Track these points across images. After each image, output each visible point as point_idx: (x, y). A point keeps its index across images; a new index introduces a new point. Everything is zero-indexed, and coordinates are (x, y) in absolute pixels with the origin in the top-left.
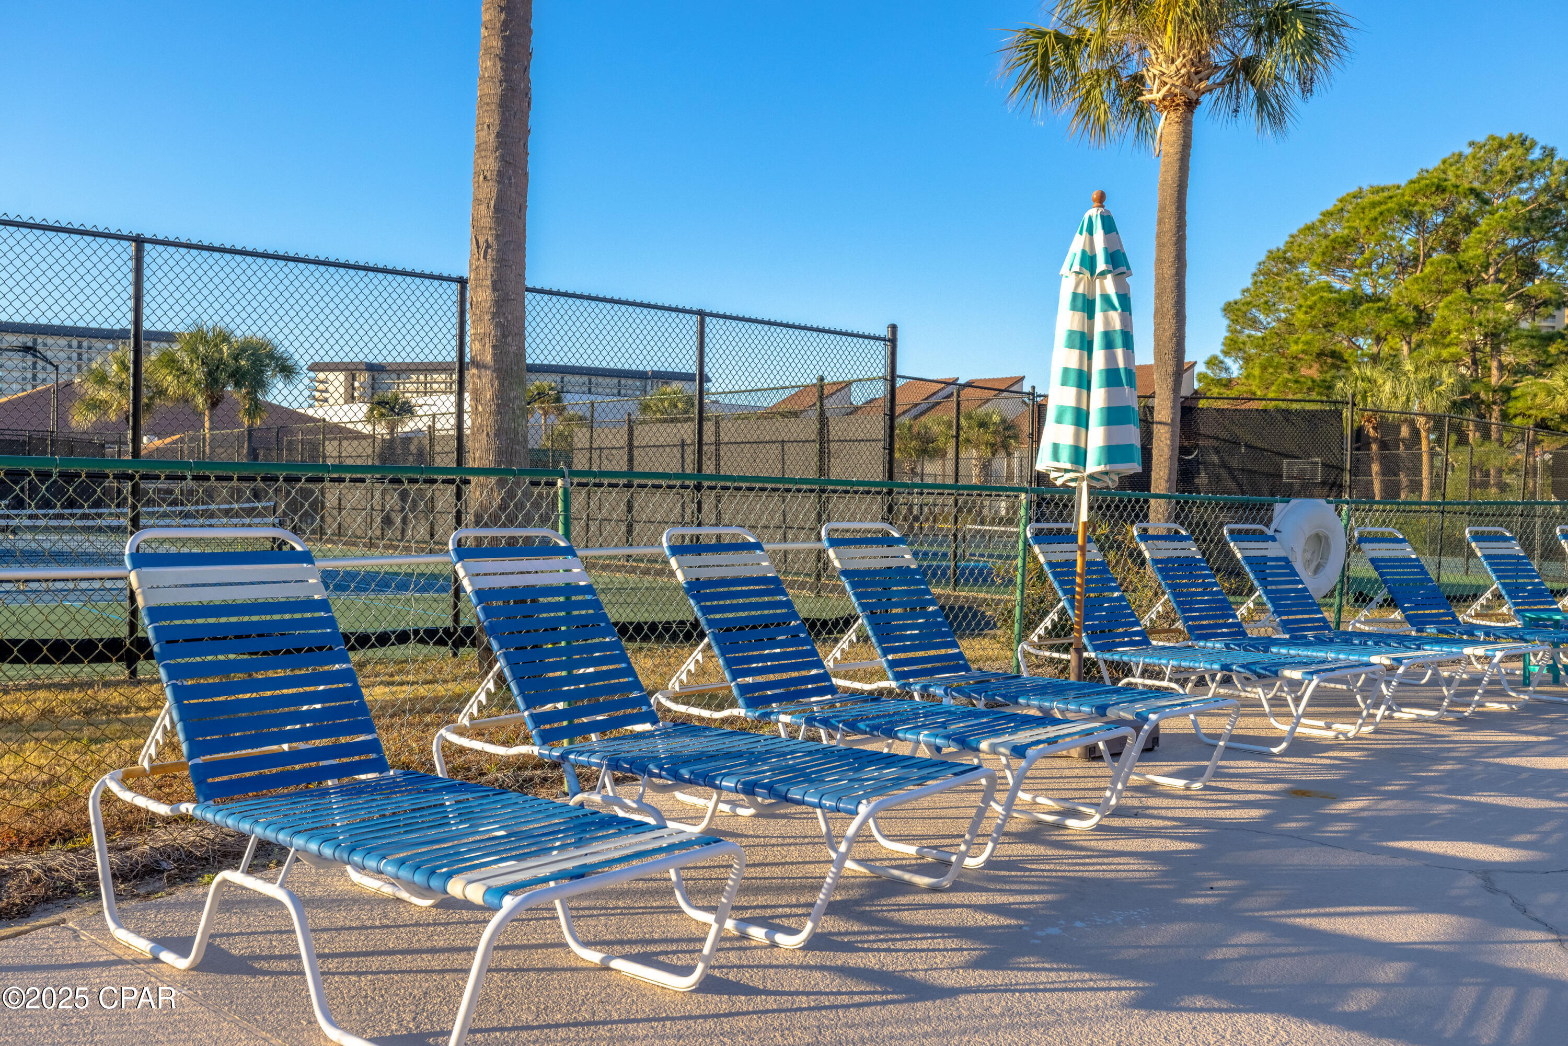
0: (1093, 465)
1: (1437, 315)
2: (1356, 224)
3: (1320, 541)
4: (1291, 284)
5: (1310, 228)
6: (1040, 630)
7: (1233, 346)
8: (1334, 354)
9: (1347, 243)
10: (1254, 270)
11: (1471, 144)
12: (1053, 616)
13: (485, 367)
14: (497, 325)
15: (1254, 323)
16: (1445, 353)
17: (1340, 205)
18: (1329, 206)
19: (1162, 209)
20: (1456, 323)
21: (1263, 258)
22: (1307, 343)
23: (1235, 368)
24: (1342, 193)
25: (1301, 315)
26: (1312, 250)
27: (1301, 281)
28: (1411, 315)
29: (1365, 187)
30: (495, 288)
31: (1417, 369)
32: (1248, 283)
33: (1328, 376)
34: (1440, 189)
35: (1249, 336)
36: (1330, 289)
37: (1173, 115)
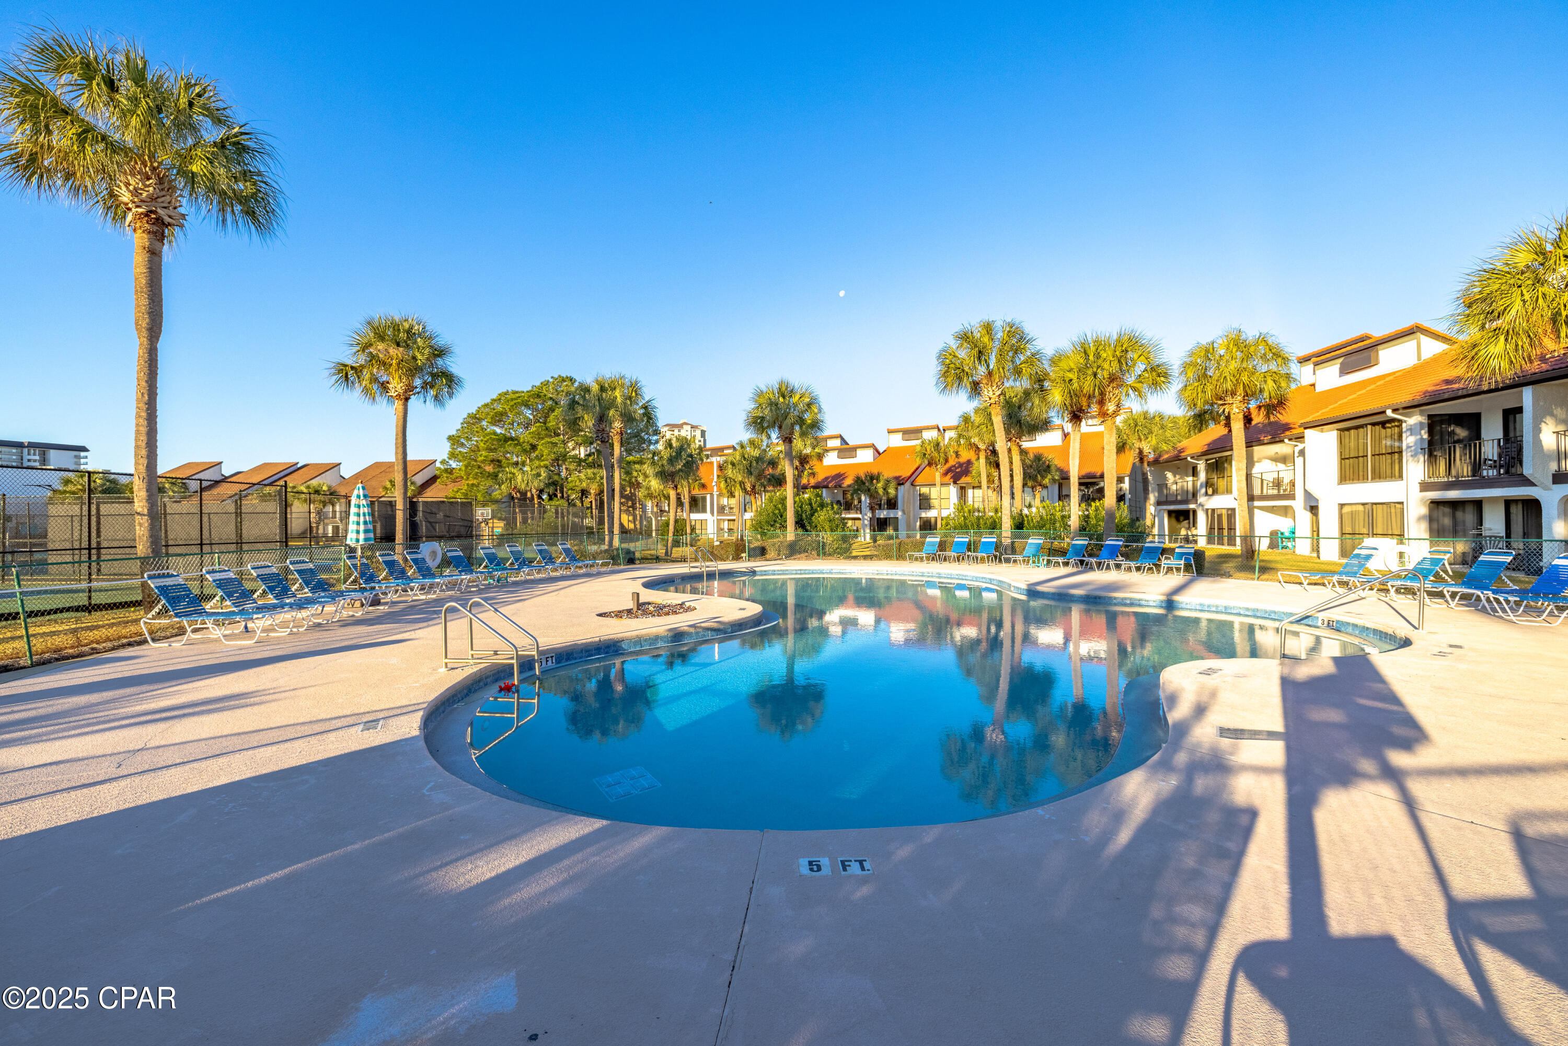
0: (361, 542)
1: (539, 447)
2: (505, 407)
3: (434, 553)
4: (478, 430)
5: (486, 405)
6: (349, 581)
7: (452, 455)
8: (499, 461)
9: (502, 414)
10: (462, 421)
11: (552, 377)
12: (353, 577)
13: (144, 515)
14: (149, 503)
15: (463, 445)
16: (542, 464)
17: (499, 397)
18: (494, 397)
19: (397, 435)
20: (546, 452)
21: (466, 416)
22: (485, 457)
23: (454, 464)
24: (500, 392)
25: (482, 444)
26: (488, 414)
27: (483, 429)
28: (528, 447)
29: (510, 390)
30: (147, 491)
31: (532, 470)
32: (459, 427)
33: (496, 470)
34: (538, 396)
35: (460, 452)
36: (495, 433)
37: (400, 402)
